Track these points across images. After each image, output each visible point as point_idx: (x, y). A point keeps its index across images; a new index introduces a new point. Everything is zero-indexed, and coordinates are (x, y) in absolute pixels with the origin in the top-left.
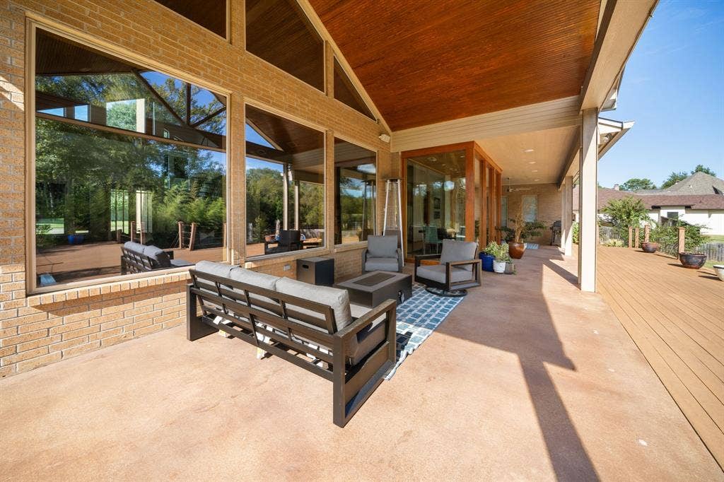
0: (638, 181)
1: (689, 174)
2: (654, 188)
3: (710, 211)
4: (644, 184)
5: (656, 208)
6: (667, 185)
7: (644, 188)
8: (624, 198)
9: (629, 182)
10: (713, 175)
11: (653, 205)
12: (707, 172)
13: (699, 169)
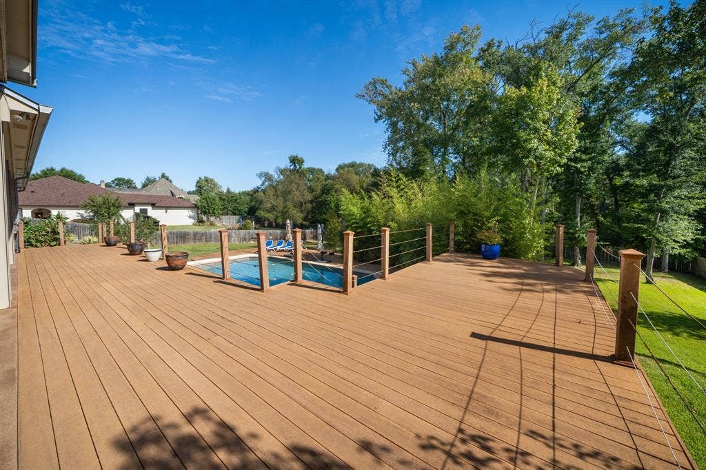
0: (123, 179)
1: (158, 179)
2: (135, 188)
3: (167, 208)
4: (128, 184)
5: (132, 205)
6: (144, 186)
7: (128, 187)
8: (104, 195)
9: (116, 180)
10: (171, 182)
11: (129, 202)
12: (168, 179)
13: (163, 176)
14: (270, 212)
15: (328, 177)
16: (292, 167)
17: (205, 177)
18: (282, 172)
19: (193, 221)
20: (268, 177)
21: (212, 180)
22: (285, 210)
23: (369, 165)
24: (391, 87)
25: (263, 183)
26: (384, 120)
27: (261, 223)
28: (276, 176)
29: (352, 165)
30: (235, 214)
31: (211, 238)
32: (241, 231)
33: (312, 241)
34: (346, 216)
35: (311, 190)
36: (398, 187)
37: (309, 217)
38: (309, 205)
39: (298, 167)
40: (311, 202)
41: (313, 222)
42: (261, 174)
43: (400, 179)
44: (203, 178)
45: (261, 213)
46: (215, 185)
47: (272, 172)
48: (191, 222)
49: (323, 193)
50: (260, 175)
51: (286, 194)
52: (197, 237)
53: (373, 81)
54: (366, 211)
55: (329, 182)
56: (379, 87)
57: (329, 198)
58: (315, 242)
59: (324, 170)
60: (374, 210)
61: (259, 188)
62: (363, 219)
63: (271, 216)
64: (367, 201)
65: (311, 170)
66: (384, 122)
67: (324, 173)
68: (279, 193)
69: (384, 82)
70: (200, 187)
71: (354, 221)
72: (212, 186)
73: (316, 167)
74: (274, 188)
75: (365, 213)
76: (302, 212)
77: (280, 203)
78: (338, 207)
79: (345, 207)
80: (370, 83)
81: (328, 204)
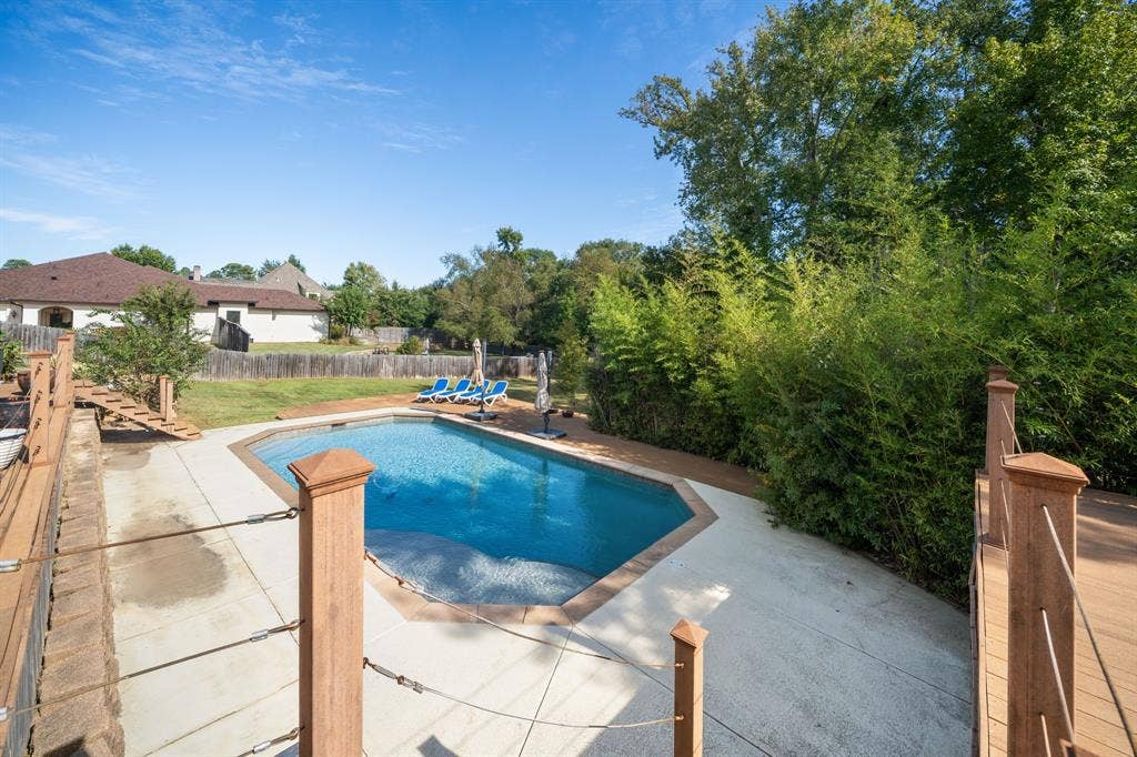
14: (459, 322)
15: (561, 265)
16: (502, 248)
17: (360, 263)
18: (484, 256)
19: (319, 335)
20: (460, 263)
21: (370, 268)
22: (485, 319)
23: (636, 244)
24: (688, 93)
25: (450, 274)
26: (672, 154)
27: (443, 342)
28: (473, 262)
29: (606, 245)
30: (403, 325)
31: (342, 367)
32: (400, 356)
33: (530, 378)
34: (604, 334)
35: (532, 285)
36: (732, 269)
37: (527, 334)
38: (528, 313)
39: (512, 248)
40: (531, 307)
41: (534, 343)
42: (448, 258)
43: (736, 253)
44: (356, 264)
45: (444, 324)
46: (375, 276)
47: (467, 254)
48: (316, 336)
49: (553, 291)
50: (447, 260)
51: (488, 292)
52: (317, 364)
53: (653, 83)
54: (654, 326)
55: (564, 272)
56: (665, 97)
57: (563, 300)
58: (535, 379)
59: (555, 254)
60: (671, 323)
61: (443, 281)
62: (645, 342)
63: (460, 330)
64: (654, 302)
65: (534, 254)
66: (672, 159)
67: (555, 258)
68: (477, 291)
69: (674, 85)
70: (351, 279)
71: (622, 347)
72: (370, 278)
73: (543, 248)
74: (470, 281)
75: (648, 328)
76: (514, 324)
77: (476, 307)
78: (582, 317)
79: (603, 314)
80: (649, 88)
81: (562, 311)
